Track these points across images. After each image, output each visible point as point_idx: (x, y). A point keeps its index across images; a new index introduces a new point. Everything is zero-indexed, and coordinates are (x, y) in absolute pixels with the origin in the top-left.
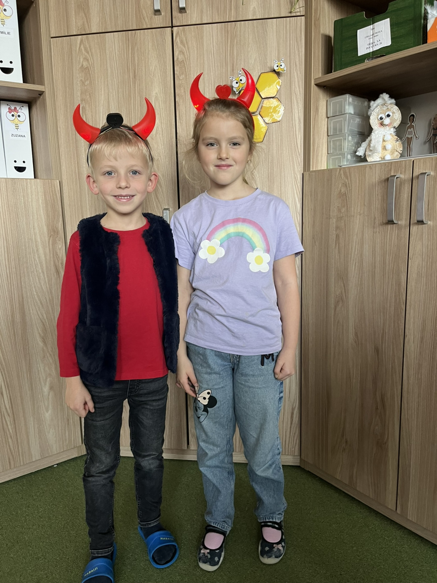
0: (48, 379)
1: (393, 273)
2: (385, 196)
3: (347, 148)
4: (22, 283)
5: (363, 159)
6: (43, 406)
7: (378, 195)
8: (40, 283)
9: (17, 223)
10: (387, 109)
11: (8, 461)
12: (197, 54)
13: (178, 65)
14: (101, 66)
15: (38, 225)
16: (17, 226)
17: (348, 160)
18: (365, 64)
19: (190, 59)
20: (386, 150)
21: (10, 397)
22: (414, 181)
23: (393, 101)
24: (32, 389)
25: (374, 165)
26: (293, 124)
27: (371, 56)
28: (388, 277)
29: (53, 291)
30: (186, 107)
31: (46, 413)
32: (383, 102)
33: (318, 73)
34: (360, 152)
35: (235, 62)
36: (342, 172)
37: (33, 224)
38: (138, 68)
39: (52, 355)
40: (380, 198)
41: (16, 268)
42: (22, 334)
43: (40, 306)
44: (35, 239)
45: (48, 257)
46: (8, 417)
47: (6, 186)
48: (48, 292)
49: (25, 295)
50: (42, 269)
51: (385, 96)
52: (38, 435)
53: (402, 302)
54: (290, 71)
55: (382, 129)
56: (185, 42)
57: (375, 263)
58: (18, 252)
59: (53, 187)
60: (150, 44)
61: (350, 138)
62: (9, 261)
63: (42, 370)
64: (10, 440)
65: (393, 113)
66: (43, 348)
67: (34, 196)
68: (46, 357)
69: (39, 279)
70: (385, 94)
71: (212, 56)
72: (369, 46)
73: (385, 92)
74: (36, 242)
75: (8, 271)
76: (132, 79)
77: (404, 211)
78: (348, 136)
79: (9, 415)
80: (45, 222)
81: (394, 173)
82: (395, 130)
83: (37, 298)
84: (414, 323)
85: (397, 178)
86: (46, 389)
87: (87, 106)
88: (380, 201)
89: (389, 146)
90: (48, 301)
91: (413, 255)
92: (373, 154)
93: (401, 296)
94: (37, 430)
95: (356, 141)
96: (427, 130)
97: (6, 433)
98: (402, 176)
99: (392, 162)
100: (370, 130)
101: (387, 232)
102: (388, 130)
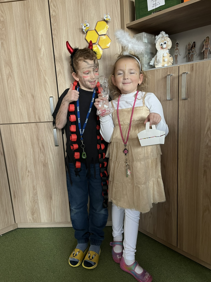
2: (165, 86)
3: (145, 61)
5: (153, 67)
7: (161, 85)
12: (63, 12)
13: (52, 18)
14: (10, 20)
17: (145, 67)
18: (151, 15)
19: (59, 15)
20: (165, 62)
22: (180, 77)
23: (167, 35)
25: (159, 69)
26: (116, 49)
27: (155, 11)
30: (58, 41)
32: (162, 36)
33: (128, 21)
34: (152, 63)
35: (83, 16)
38: (31, 20)
40: (162, 87)
51: (163, 33)
54: (113, 20)
55: (162, 50)
56: (56, 5)
60: (37, 7)
61: (146, 56)
65: (168, 42)
71: (71, 13)
72: (153, 6)
76: (28, 26)
77: (175, 93)
78: (145, 54)
81: (169, 73)
82: (169, 51)
84: (182, 152)
85: (171, 76)
87: (4, 42)
89: (166, 60)
91: (180, 116)
92: (158, 63)
95: (149, 57)
96: (185, 51)
98: (173, 75)
99: (168, 68)
100: (156, 51)
101: (167, 104)
102: (165, 51)
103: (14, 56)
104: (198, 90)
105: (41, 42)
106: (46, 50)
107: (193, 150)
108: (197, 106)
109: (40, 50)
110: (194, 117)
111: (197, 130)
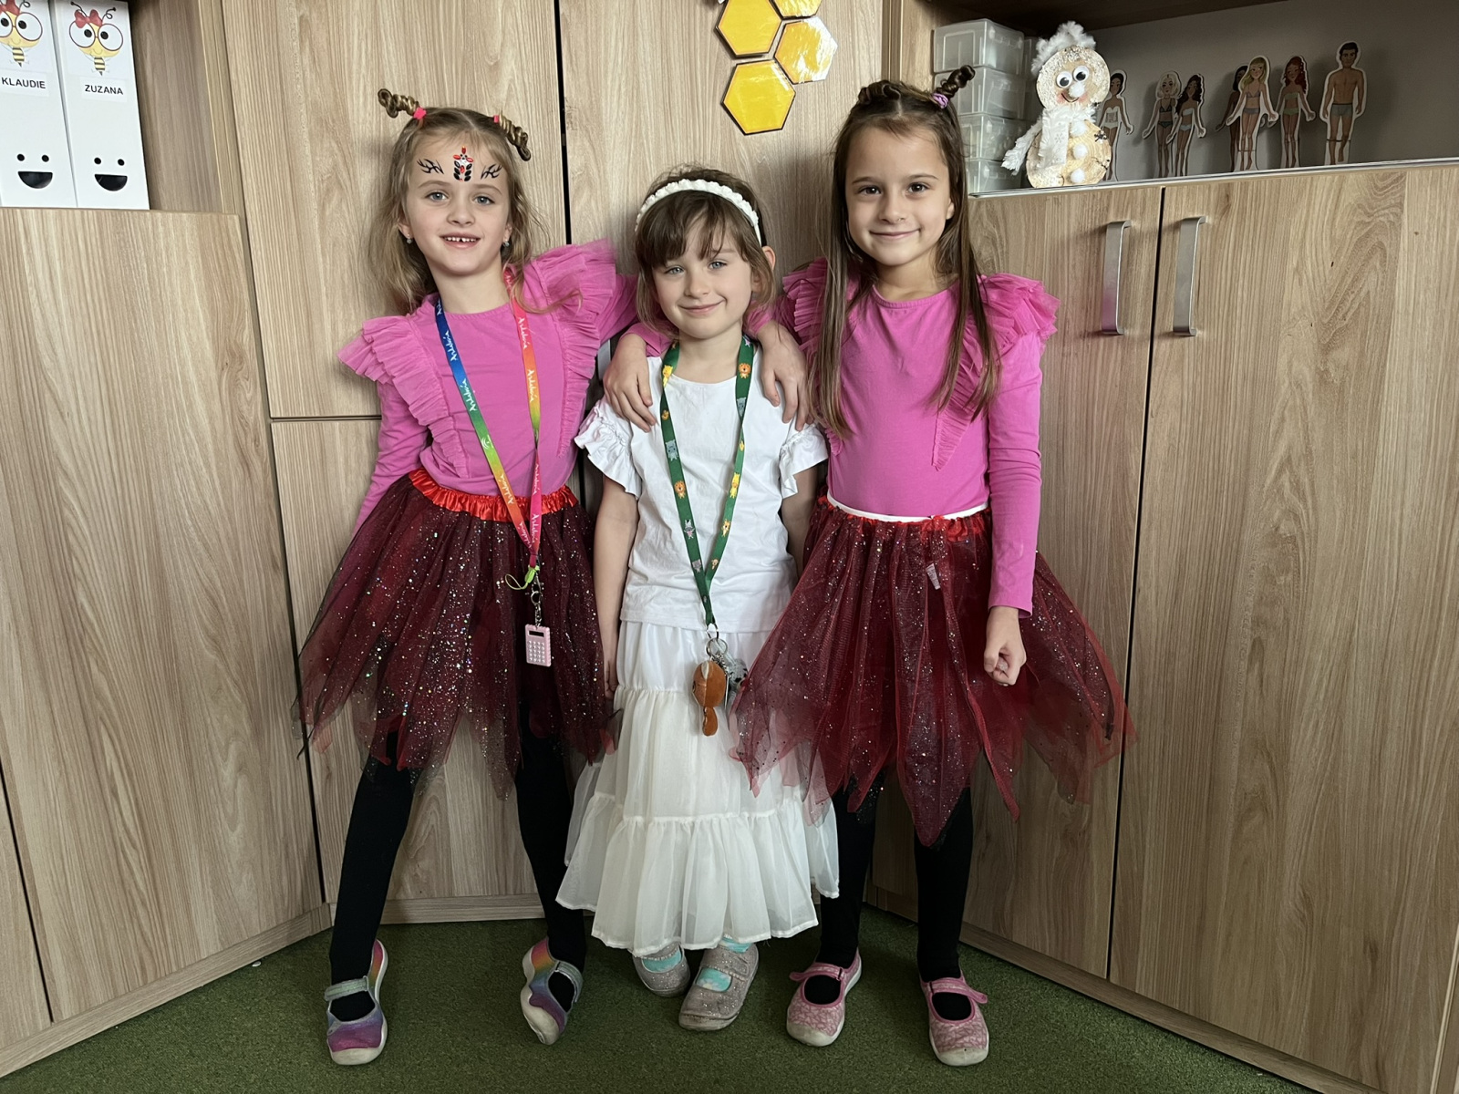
0: (232, 747)
1: (1109, 450)
3: (984, 150)
4: (154, 496)
5: (1021, 180)
6: (222, 815)
7: (1074, 266)
8: (201, 495)
9: (132, 334)
10: (1078, 60)
11: (137, 964)
15: (190, 338)
16: (133, 342)
17: (983, 181)
20: (1074, 158)
21: (136, 800)
22: (1164, 237)
23: (1091, 41)
24: (192, 774)
25: (1060, 196)
28: (1098, 459)
29: (237, 515)
30: (586, 32)
31: (230, 832)
32: (1070, 45)
34: (1013, 162)
36: (983, 209)
37: (176, 337)
39: (240, 682)
40: (1079, 274)
41: (135, 457)
42: (159, 633)
43: (204, 555)
44: (184, 377)
45: (219, 425)
46: (134, 852)
47: (101, 233)
48: (223, 518)
49: (162, 530)
50: (205, 458)
51: (1075, 29)
52: (211, 890)
53: (1129, 514)
55: (1065, 106)
57: (1064, 426)
58: (138, 411)
59: (224, 234)
61: (989, 125)
62: (115, 438)
63: (216, 724)
64: (140, 910)
65: (1092, 70)
66: (216, 665)
67: (174, 259)
68: (224, 687)
69: (197, 483)
70: (1074, 23)
73: (1072, 20)
74: (185, 383)
75: (115, 467)
77: (1138, 305)
78: (986, 122)
79: (134, 846)
80: (207, 328)
81: (1117, 216)
82: (1095, 111)
83: (194, 535)
84: (1158, 562)
85: (1127, 228)
86: (228, 771)
87: (314, 15)
88: (1080, 281)
89: (1082, 151)
90: (224, 541)
91: (1158, 407)
92: (1047, 165)
93: (1128, 502)
94: (209, 879)
95: (999, 133)
97: (130, 894)
98: (1135, 224)
99: (1111, 191)
101: (1097, 354)
102: (1080, 111)
103: (362, 88)
104: (1245, 295)
105: (503, 32)
106: (522, 69)
107: (1207, 553)
108: (1240, 367)
109: (496, 67)
110: (1222, 411)
111: (1232, 468)
